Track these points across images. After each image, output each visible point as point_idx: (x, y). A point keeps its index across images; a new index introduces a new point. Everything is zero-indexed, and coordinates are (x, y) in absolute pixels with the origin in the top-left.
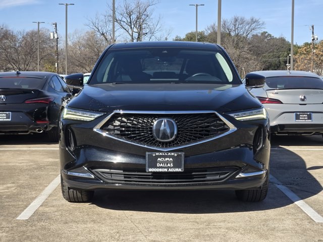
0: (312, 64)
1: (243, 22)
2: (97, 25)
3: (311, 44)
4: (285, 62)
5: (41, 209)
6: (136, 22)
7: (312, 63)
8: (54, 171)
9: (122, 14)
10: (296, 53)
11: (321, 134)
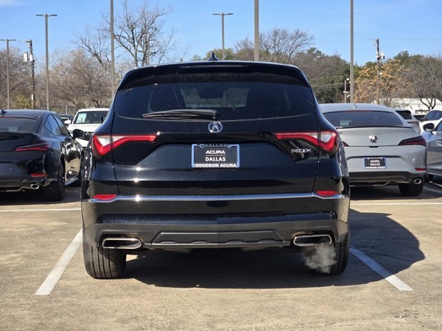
0: (377, 92)
1: (285, 35)
2: (87, 41)
3: (375, 64)
4: (342, 89)
5: (61, 282)
6: (141, 38)
7: (378, 89)
8: (64, 237)
9: (121, 28)
10: (356, 76)
11: (397, 184)
